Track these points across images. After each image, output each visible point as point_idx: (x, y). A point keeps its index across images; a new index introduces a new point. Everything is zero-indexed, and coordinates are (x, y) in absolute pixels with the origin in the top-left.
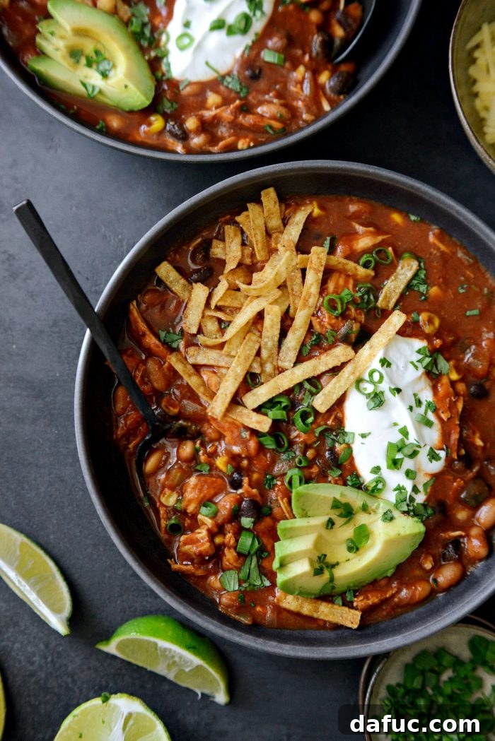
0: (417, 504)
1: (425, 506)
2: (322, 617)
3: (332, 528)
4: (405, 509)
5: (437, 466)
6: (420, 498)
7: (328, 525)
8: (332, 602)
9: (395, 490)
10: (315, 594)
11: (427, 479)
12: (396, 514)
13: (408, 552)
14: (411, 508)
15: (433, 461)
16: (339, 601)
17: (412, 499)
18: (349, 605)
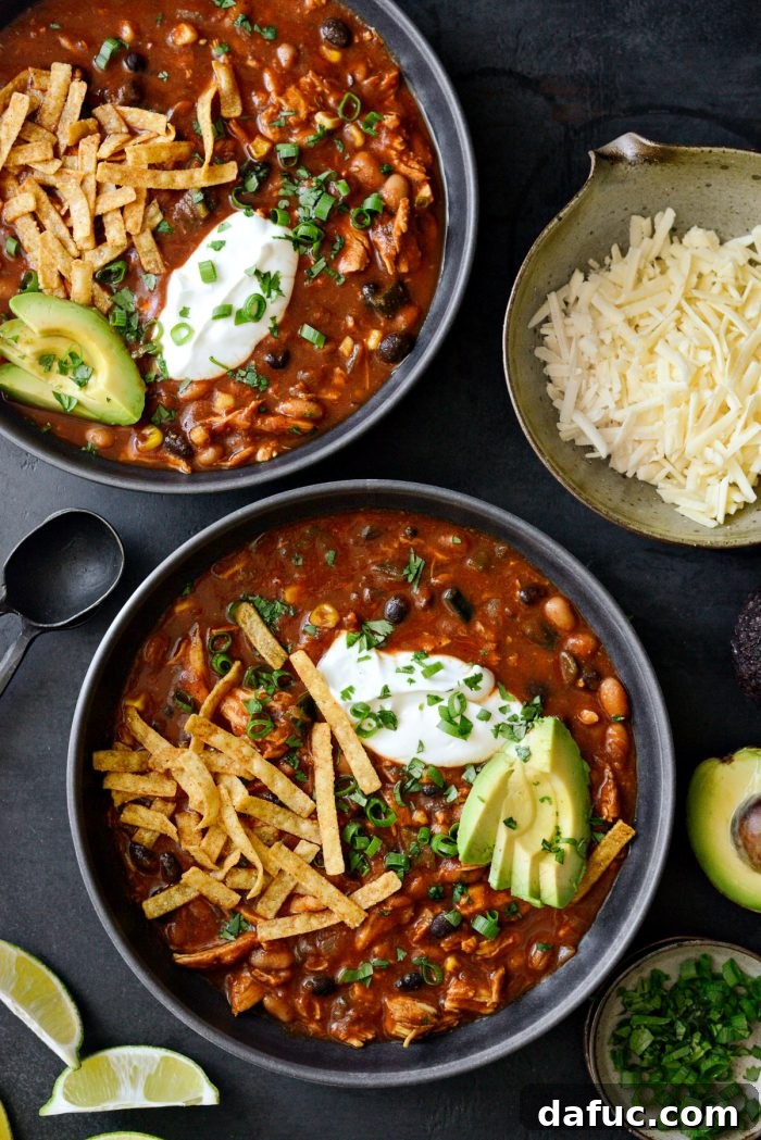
0: (522, 713)
1: (527, 704)
2: (608, 862)
3: (515, 823)
4: (523, 729)
5: (487, 681)
6: (516, 708)
7: (510, 827)
8: (599, 843)
9: (496, 736)
10: (582, 865)
11: (497, 694)
12: (523, 744)
13: (572, 742)
14: (524, 722)
15: (479, 684)
16: (599, 836)
17: (514, 718)
18: (608, 826)
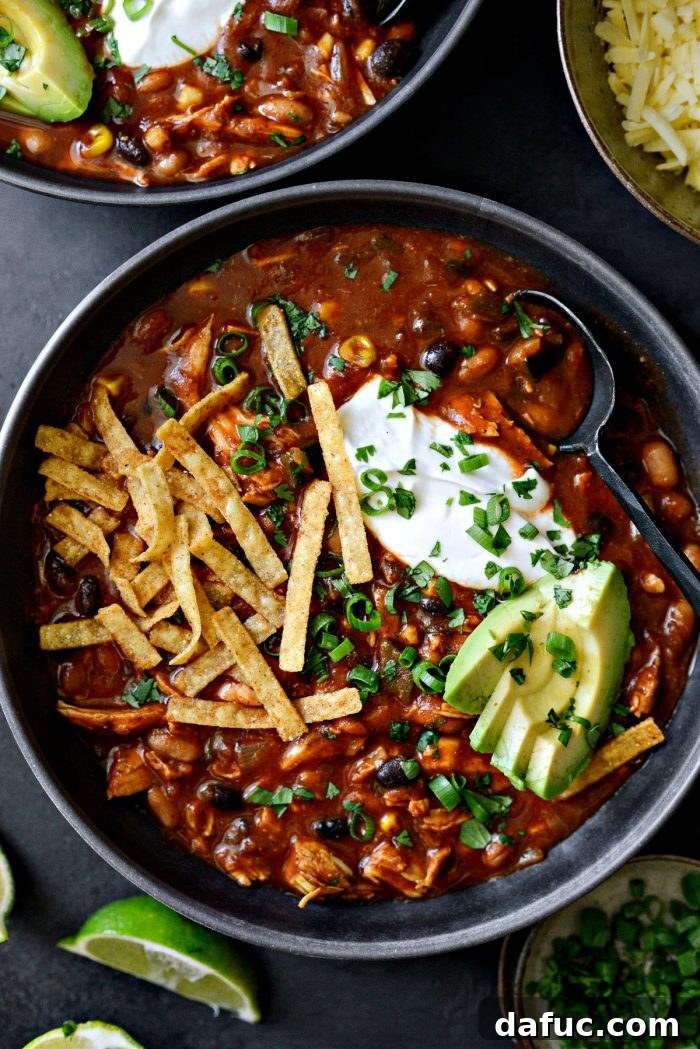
0: (572, 546)
1: (582, 539)
2: (617, 764)
3: (524, 677)
4: (570, 566)
5: (541, 492)
6: (568, 538)
7: (516, 679)
8: (614, 737)
9: (534, 563)
10: (587, 756)
11: (549, 514)
12: (566, 584)
13: (624, 602)
14: (572, 557)
15: (531, 493)
16: (618, 728)
17: (561, 550)
18: (632, 721)
